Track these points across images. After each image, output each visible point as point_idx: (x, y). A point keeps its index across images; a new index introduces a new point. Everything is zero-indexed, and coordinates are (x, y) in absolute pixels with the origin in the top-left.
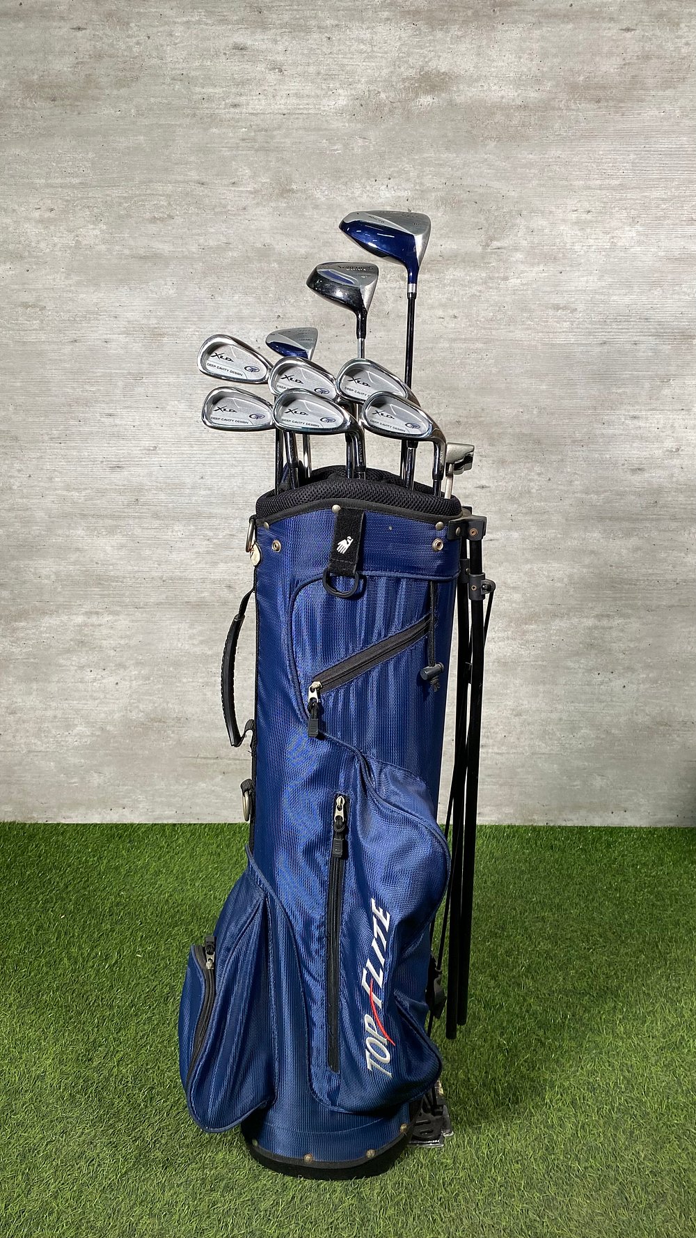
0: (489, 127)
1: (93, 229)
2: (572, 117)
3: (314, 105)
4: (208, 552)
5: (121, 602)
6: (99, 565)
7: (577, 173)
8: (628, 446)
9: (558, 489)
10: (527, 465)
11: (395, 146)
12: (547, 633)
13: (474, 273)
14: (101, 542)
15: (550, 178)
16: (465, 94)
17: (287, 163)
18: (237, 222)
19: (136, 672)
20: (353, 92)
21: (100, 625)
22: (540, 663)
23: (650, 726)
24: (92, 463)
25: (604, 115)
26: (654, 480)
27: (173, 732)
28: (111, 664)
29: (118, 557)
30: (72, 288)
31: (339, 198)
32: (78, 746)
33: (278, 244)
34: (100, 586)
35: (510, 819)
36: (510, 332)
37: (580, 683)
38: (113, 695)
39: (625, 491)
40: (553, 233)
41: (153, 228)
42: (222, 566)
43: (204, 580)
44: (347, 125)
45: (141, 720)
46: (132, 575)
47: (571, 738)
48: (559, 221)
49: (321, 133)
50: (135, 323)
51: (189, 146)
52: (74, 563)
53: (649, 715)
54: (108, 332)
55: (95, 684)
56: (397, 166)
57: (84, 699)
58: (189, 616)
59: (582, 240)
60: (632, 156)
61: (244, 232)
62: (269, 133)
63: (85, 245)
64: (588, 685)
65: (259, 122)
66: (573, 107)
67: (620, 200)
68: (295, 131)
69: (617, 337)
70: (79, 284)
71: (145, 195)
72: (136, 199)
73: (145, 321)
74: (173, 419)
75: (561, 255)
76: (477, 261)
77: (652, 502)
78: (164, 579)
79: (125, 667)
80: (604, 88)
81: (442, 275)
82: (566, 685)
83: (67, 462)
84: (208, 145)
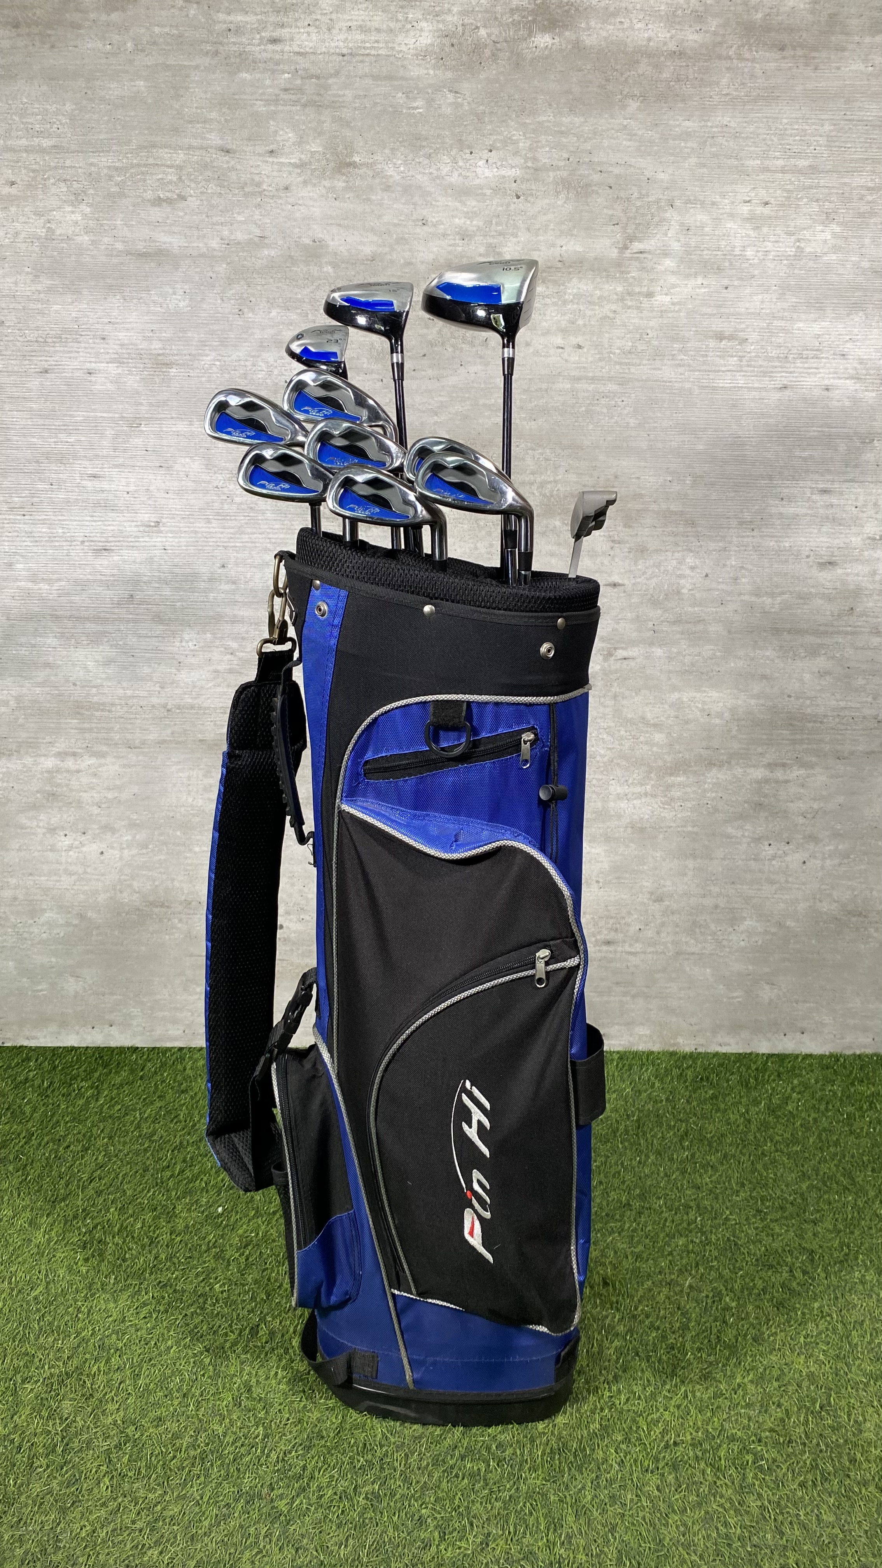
0: (631, 81)
2: (746, 70)
3: (387, 42)
6: (78, 688)
7: (752, 149)
8: (816, 531)
9: (718, 590)
10: (676, 554)
11: (499, 104)
12: (699, 788)
13: (606, 287)
15: (715, 155)
19: (129, 838)
20: (441, 26)
21: (78, 771)
22: (690, 829)
24: (69, 543)
25: (790, 68)
26: (850, 578)
29: (103, 676)
30: (42, 295)
31: (419, 177)
33: (333, 240)
34: (79, 716)
35: (645, 1042)
36: (654, 369)
37: (744, 857)
38: (95, 869)
39: (811, 593)
41: (156, 213)
44: (432, 72)
45: (135, 904)
47: (730, 933)
49: (396, 83)
51: (208, 96)
53: (838, 902)
54: (93, 360)
60: (827, 127)
62: (322, 81)
63: (60, 235)
64: (754, 859)
65: (307, 65)
66: (747, 55)
67: (811, 187)
68: (358, 79)
69: (802, 379)
70: (50, 290)
71: (145, 165)
72: (132, 171)
73: (144, 345)
74: (183, 483)
75: (727, 264)
77: (847, 608)
78: (169, 707)
79: (113, 831)
80: (791, 30)
81: (562, 287)
82: (723, 859)
83: (32, 542)
84: (236, 97)
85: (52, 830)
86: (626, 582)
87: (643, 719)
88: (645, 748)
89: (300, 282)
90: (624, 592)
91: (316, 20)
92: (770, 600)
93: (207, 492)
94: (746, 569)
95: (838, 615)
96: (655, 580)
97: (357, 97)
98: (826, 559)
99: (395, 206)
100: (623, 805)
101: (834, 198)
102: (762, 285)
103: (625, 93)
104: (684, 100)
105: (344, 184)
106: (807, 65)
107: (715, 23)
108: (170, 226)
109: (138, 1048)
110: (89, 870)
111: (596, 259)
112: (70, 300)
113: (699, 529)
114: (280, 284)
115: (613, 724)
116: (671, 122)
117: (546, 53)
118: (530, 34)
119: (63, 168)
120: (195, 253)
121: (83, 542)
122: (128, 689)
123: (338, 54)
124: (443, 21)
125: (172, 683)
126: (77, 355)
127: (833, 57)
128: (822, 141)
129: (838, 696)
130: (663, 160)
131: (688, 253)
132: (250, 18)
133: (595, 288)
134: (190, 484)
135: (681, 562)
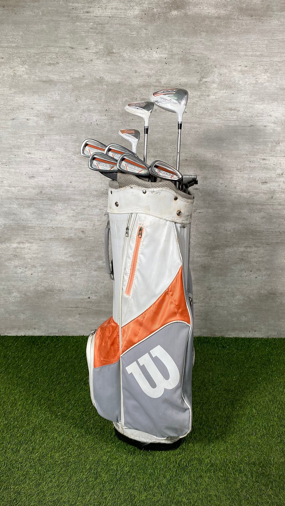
1: (22, 67)
4: (73, 216)
5: (33, 238)
14: (24, 211)
16: (192, 11)
17: (112, 40)
18: (88, 67)
23: (267, 295)
27: (57, 296)
28: (29, 266)
32: (14, 302)
40: (230, 76)
42: (79, 222)
43: (71, 229)
46: (38, 226)
48: (233, 70)
50: (41, 111)
52: (13, 220)
55: (22, 274)
56: (160, 43)
57: (17, 281)
58: (65, 244)
59: (243, 79)
61: (91, 71)
76: (196, 87)
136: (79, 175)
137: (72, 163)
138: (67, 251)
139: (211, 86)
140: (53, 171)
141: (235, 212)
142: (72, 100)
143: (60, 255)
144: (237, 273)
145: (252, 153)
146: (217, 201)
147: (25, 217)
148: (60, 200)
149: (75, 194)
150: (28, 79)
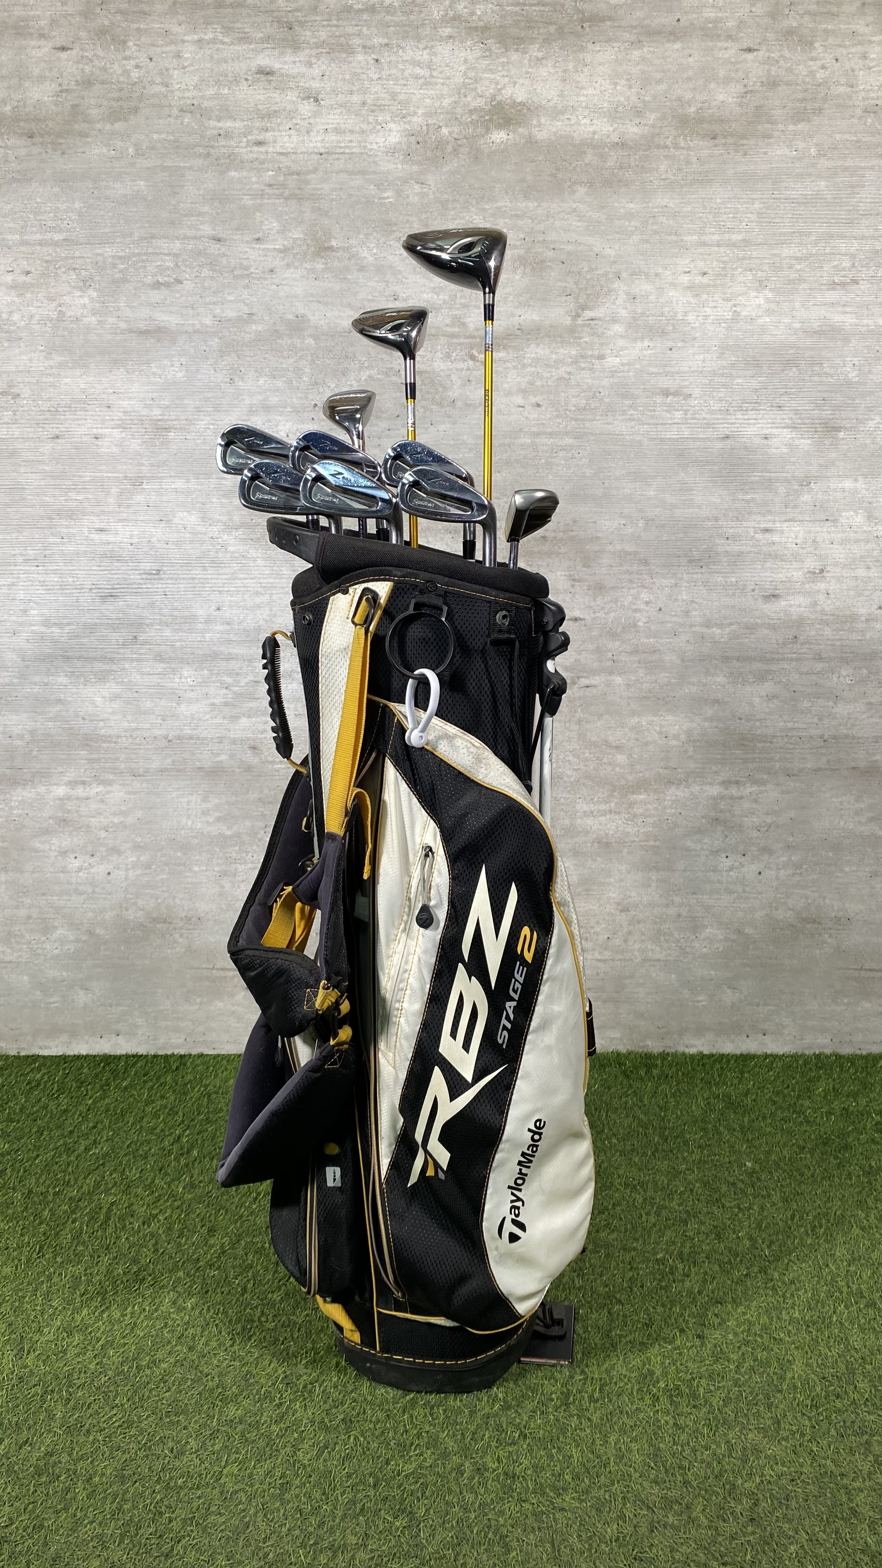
85: (64, 853)
86: (587, 617)
87: (606, 741)
88: (609, 768)
89: (286, 353)
90: (585, 625)
91: (296, 124)
92: (719, 631)
93: (203, 542)
94: (697, 603)
95: (783, 644)
96: (613, 614)
97: (333, 190)
98: (770, 592)
99: (369, 284)
100: (589, 821)
101: (766, 268)
102: (703, 346)
103: (573, 180)
104: (626, 185)
105: (323, 266)
106: (737, 151)
107: (653, 117)
108: (168, 305)
109: (142, 1056)
110: (97, 890)
111: (551, 326)
112: (79, 374)
113: (652, 568)
114: (267, 356)
115: (578, 747)
116: (616, 204)
117: (502, 147)
118: (488, 130)
119: (73, 258)
120: (190, 329)
121: (91, 589)
122: (132, 722)
123: (317, 153)
124: (410, 122)
125: (172, 716)
126: (84, 422)
127: (760, 143)
128: (753, 217)
129: (786, 718)
130: (610, 237)
131: (635, 319)
132: (238, 125)
133: (552, 352)
134: (188, 535)
135: (636, 598)
136: (242, 589)
137: (220, 555)
138: (209, 805)
139: (605, 331)
140: (167, 579)
141: (689, 683)
142: (219, 380)
143: (189, 817)
144: (703, 858)
145: (731, 515)
146: (637, 652)
147: (90, 709)
148: (189, 658)
149: (230, 642)
150: (98, 327)
